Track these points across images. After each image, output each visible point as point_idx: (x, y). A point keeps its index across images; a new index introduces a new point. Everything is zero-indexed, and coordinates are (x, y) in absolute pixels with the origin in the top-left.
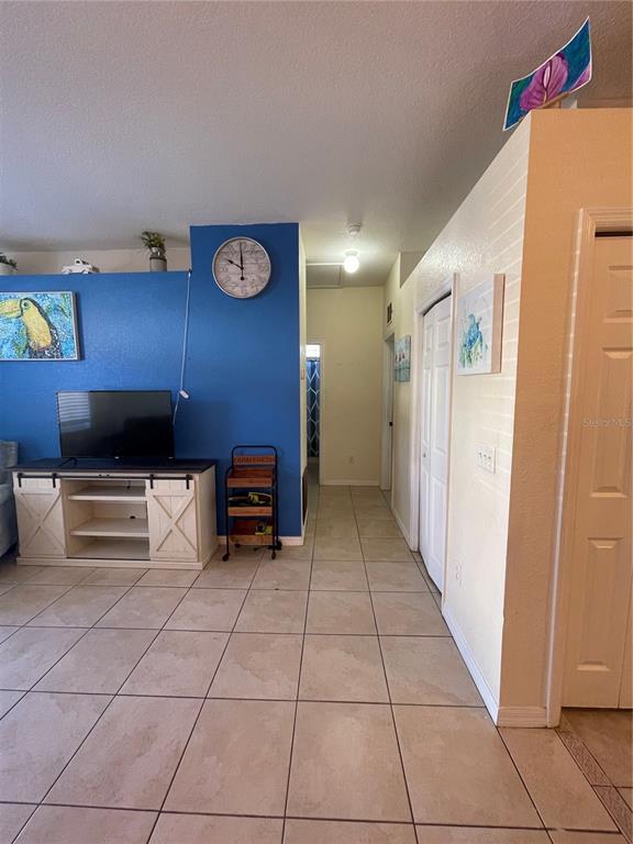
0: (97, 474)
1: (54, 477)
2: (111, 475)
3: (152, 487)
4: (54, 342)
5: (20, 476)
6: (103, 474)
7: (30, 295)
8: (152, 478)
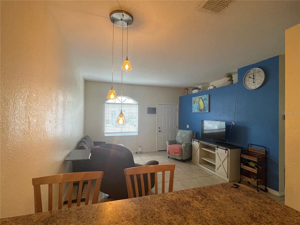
0: (206, 143)
1: (199, 142)
2: (209, 144)
3: (217, 150)
4: (204, 107)
5: (193, 140)
6: (208, 144)
7: (201, 96)
8: (217, 147)
